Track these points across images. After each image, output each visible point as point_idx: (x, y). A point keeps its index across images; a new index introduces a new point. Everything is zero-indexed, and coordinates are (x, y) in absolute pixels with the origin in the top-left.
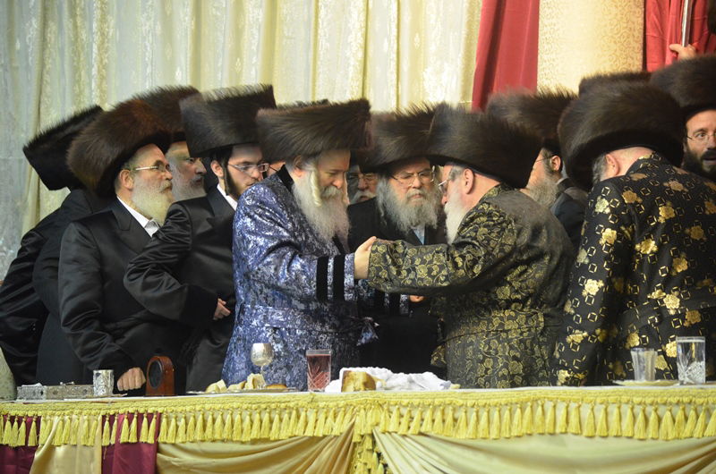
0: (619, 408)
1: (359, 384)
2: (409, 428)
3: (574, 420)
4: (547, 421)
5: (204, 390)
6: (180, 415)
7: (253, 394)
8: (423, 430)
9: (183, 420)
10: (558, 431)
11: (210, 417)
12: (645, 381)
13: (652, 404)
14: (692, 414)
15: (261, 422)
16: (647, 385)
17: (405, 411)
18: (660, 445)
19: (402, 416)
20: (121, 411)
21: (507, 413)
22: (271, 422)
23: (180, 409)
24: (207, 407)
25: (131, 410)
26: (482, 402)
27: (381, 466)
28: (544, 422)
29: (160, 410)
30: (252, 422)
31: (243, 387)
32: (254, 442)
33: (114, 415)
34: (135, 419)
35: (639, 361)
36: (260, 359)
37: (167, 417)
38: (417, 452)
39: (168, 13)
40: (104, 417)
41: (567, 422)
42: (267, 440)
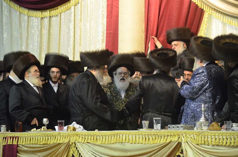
0: (139, 136)
1: (72, 129)
2: (85, 141)
3: (127, 139)
4: (120, 139)
5: (30, 131)
6: (24, 137)
7: (43, 132)
8: (88, 141)
9: (25, 139)
10: (123, 142)
11: (32, 138)
12: (145, 129)
13: (147, 135)
14: (157, 137)
15: (45, 139)
16: (146, 130)
17: (83, 137)
18: (149, 145)
19: (83, 138)
20: (8, 136)
21: (110, 137)
22: (48, 139)
23: (24, 136)
24: (31, 135)
25: (11, 136)
26: (104, 134)
27: (77, 151)
28: (120, 140)
29: (18, 136)
30: (43, 139)
31: (41, 130)
32: (43, 144)
33: (6, 137)
34: (12, 138)
35: (144, 124)
36: (45, 123)
37: (20, 138)
38: (87, 147)
39: (21, 32)
40: (3, 138)
41: (126, 140)
42: (47, 144)
